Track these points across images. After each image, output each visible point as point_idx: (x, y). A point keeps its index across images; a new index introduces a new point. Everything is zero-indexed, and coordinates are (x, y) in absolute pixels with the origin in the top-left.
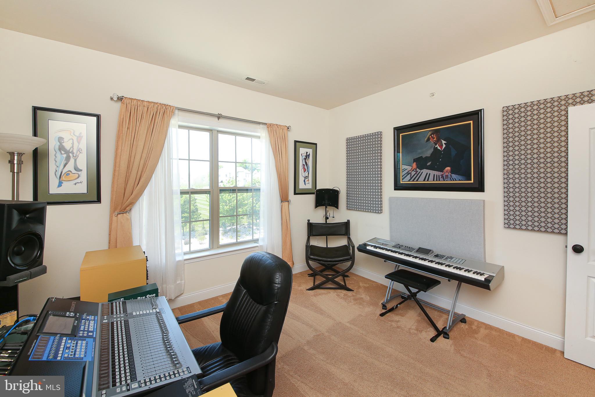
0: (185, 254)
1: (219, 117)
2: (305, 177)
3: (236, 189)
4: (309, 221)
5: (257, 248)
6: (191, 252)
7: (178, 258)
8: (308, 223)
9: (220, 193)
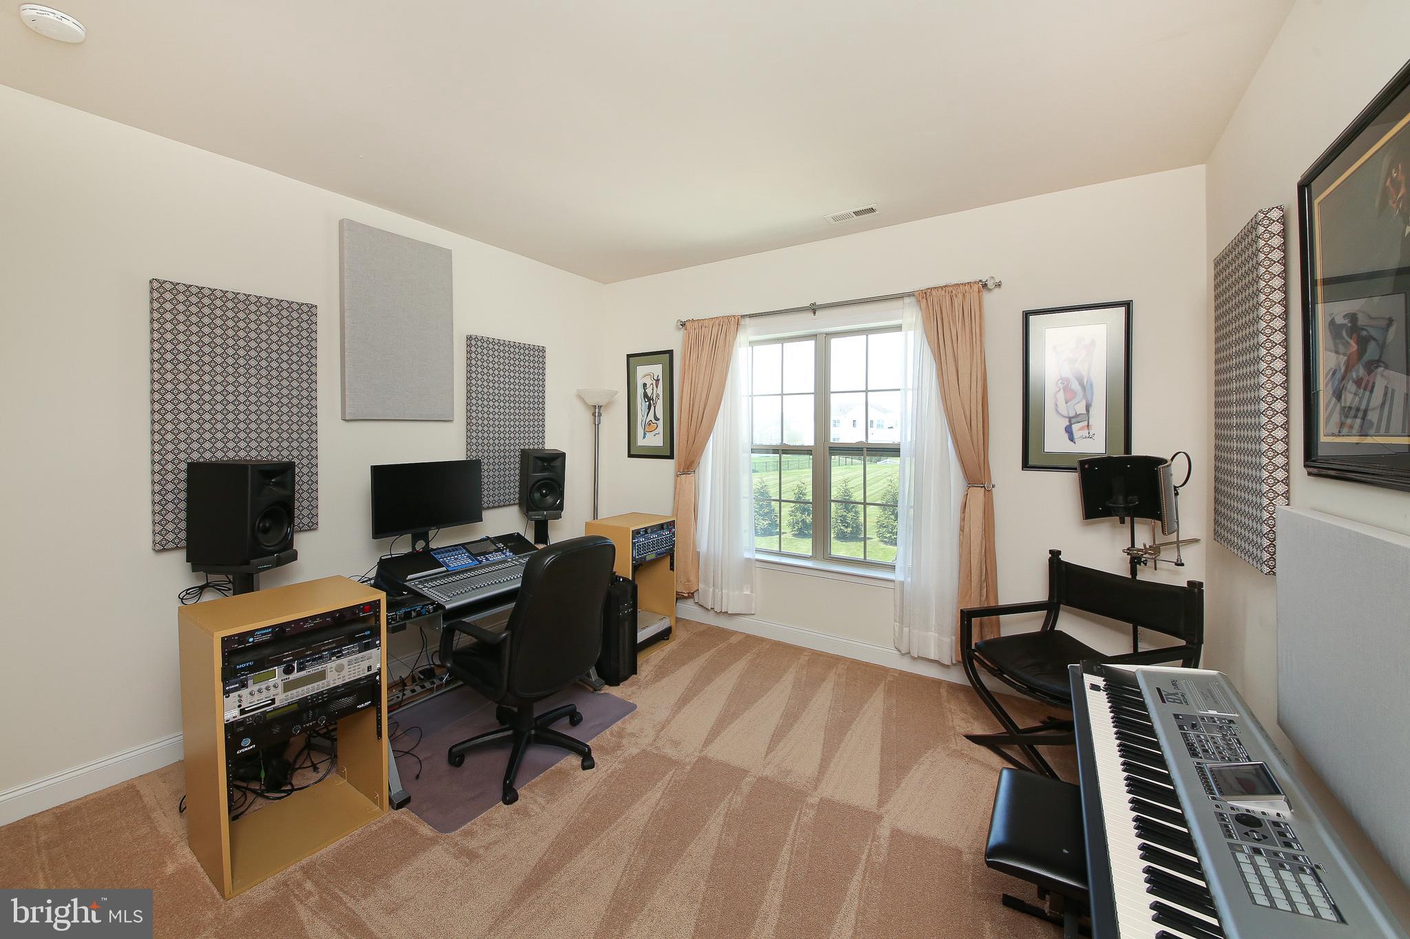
0: (758, 551)
1: (814, 309)
2: (1070, 419)
3: (862, 448)
4: (1055, 554)
5: (892, 584)
6: (780, 553)
7: (747, 555)
8: (1050, 560)
9: (831, 454)
